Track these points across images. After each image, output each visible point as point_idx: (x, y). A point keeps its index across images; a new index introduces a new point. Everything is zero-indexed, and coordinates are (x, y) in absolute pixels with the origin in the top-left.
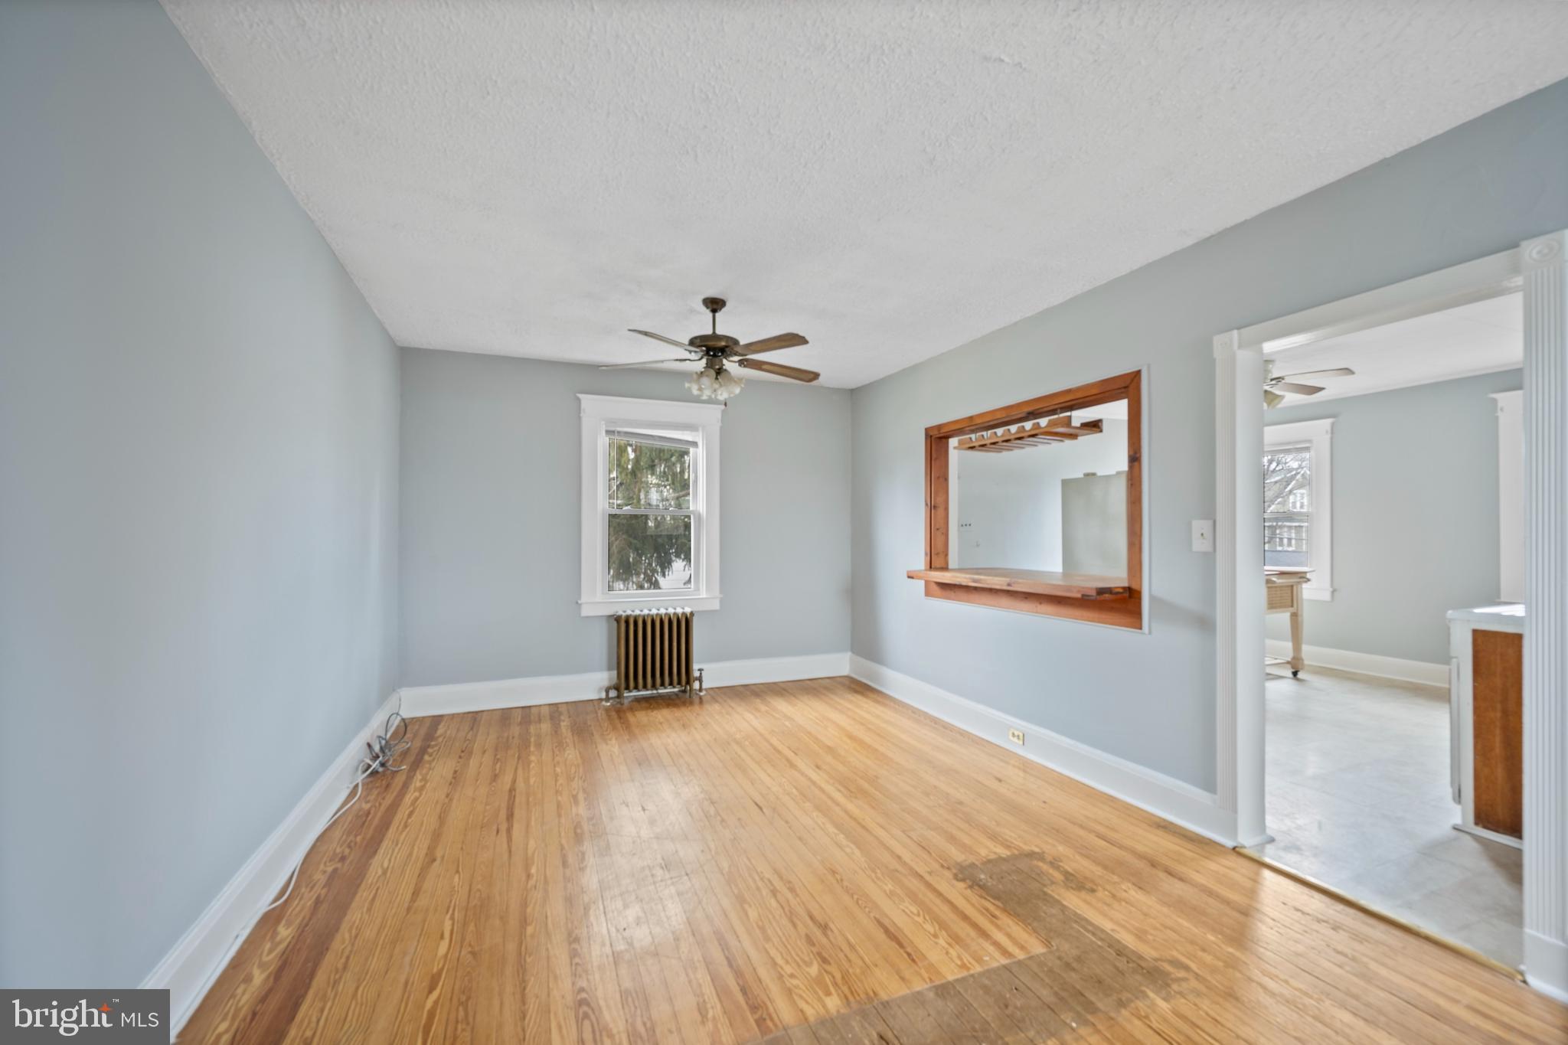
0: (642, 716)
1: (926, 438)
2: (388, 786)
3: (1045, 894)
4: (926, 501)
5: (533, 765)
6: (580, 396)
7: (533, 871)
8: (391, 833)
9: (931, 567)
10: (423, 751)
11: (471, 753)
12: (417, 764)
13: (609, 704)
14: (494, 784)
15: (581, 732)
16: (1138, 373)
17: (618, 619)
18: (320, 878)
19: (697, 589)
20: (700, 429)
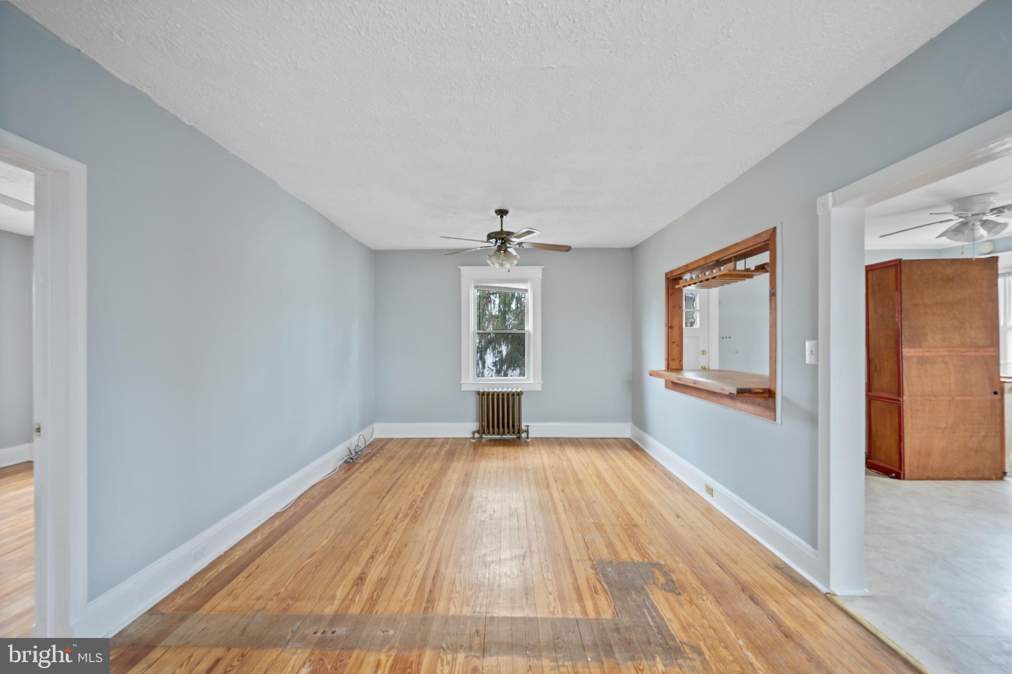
0: (486, 450)
1: (666, 280)
2: (349, 469)
3: (642, 588)
4: (666, 323)
5: (416, 468)
6: (459, 267)
7: (381, 518)
8: (337, 490)
9: (669, 368)
10: (374, 455)
11: (393, 458)
12: (367, 461)
13: (474, 441)
14: (393, 475)
15: (451, 455)
16: (775, 229)
17: (478, 393)
18: (301, 504)
19: (528, 378)
20: (529, 281)
